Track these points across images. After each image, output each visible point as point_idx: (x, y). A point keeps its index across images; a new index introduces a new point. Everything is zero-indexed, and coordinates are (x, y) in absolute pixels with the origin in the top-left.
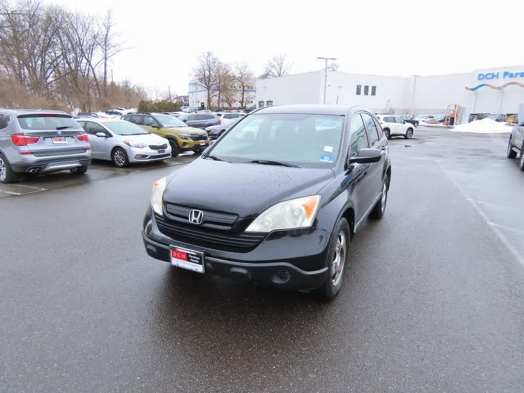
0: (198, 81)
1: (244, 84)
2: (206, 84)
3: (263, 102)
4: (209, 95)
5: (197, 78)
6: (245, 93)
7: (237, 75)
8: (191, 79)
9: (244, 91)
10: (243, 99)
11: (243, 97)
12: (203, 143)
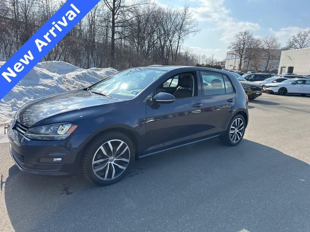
0: (235, 52)
1: (270, 54)
2: (240, 54)
3: (285, 67)
4: (241, 61)
5: (234, 50)
6: (270, 60)
7: (266, 47)
8: (229, 50)
9: (269, 58)
10: (267, 65)
11: (268, 63)
12: (258, 93)
